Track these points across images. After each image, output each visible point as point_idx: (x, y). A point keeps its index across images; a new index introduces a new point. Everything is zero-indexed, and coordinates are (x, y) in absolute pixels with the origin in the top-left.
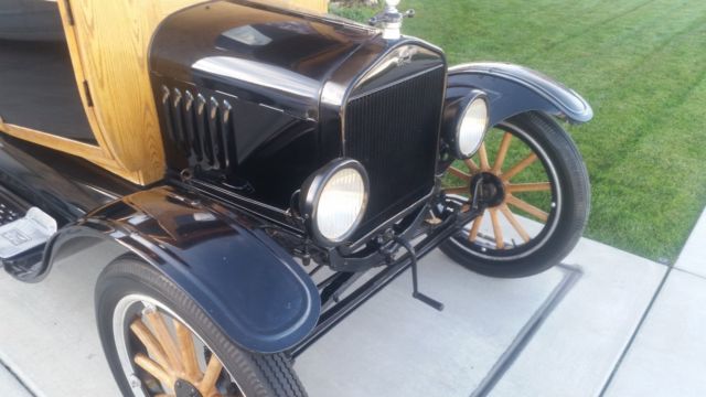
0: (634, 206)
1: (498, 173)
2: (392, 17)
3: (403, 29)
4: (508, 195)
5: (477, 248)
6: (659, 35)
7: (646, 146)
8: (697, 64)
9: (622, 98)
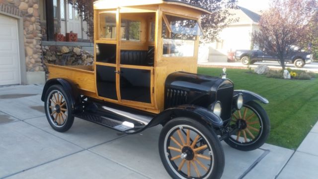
0: (283, 137)
1: (244, 119)
2: (224, 74)
3: (226, 77)
4: (248, 125)
5: (240, 143)
6: (286, 96)
7: (284, 124)
8: (299, 104)
9: (276, 112)
